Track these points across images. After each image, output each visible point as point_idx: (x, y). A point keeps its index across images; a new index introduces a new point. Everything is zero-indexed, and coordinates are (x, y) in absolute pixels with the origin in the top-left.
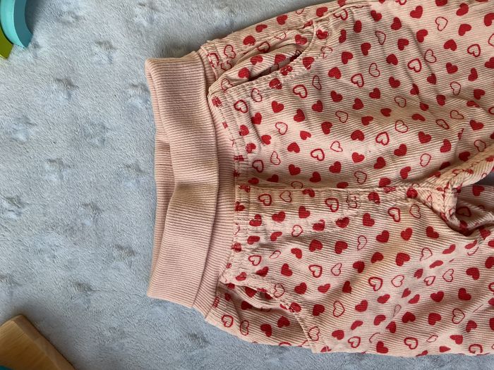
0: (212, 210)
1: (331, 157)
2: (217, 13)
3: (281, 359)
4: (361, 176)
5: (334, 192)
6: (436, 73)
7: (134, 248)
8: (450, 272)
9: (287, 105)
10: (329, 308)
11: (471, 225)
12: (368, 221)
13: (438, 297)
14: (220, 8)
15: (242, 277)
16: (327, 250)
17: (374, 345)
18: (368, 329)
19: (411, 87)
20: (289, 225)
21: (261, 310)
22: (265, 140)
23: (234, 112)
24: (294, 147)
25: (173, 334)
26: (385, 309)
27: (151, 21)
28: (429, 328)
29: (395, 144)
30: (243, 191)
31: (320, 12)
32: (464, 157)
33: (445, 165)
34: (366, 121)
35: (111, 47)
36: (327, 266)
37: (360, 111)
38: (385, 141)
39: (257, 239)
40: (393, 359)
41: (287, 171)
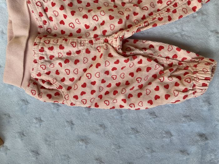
0: (24, 45)
1: (77, 27)
3: (58, 110)
4: (88, 34)
5: (75, 39)
8: (123, 74)
9: (57, 3)
10: (73, 87)
11: (128, 53)
12: (88, 51)
13: (118, 85)
15: (39, 75)
16: (71, 63)
17: (94, 104)
18: (88, 96)
20: (56, 52)
21: (49, 89)
22: (51, 19)
23: (36, 6)
24: (62, 22)
25: (15, 99)
26: (95, 88)
28: (114, 96)
29: (100, 21)
30: (39, 39)
32: (130, 26)
33: (121, 30)
34: (89, 11)
36: (72, 70)
37: (88, 8)
38: (97, 19)
39: (43, 58)
40: (101, 110)
41: (60, 33)
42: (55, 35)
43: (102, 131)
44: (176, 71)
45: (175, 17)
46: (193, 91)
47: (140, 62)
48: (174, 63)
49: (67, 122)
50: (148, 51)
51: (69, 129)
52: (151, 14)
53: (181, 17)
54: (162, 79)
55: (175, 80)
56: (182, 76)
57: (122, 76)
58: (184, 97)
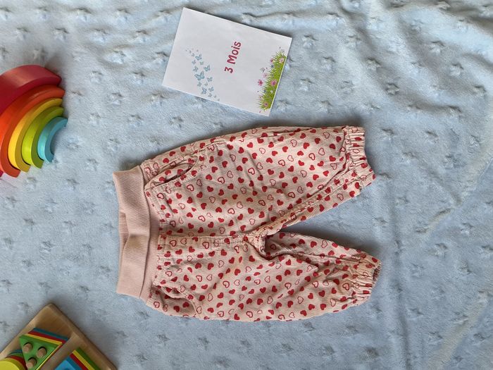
1: (208, 220)
2: (151, 144)
3: (187, 324)
4: (222, 230)
5: (208, 238)
6: (263, 175)
7: (110, 268)
8: (268, 277)
9: (183, 195)
10: (206, 297)
11: (273, 254)
12: (224, 253)
13: (263, 290)
14: (152, 142)
15: (164, 282)
16: (204, 268)
17: (233, 316)
18: (226, 307)
19: (249, 183)
20: (185, 255)
21: (175, 299)
22: (175, 211)
23: (157, 199)
24: (190, 215)
25: (131, 312)
26: (234, 297)
27: (116, 148)
28: (258, 306)
29: (238, 214)
30: (162, 239)
31: (202, 145)
32: (273, 219)
33: (263, 224)
34: (224, 202)
35: (96, 162)
36: (204, 277)
37: (221, 197)
38: (233, 212)
39: (169, 263)
40: (243, 323)
41: (187, 226)
42: (181, 231)
43: (245, 350)
44: (333, 272)
45: (329, 205)
46: (353, 300)
47: (289, 263)
48: (331, 262)
49: (199, 339)
50: (298, 249)
51: (202, 348)
52: (299, 202)
53: (335, 205)
54: (316, 284)
55: (332, 284)
56: (340, 279)
57: (267, 279)
58: (343, 307)
